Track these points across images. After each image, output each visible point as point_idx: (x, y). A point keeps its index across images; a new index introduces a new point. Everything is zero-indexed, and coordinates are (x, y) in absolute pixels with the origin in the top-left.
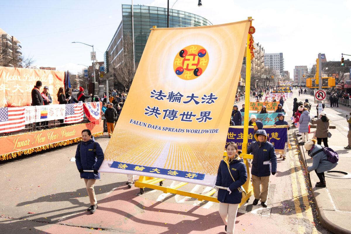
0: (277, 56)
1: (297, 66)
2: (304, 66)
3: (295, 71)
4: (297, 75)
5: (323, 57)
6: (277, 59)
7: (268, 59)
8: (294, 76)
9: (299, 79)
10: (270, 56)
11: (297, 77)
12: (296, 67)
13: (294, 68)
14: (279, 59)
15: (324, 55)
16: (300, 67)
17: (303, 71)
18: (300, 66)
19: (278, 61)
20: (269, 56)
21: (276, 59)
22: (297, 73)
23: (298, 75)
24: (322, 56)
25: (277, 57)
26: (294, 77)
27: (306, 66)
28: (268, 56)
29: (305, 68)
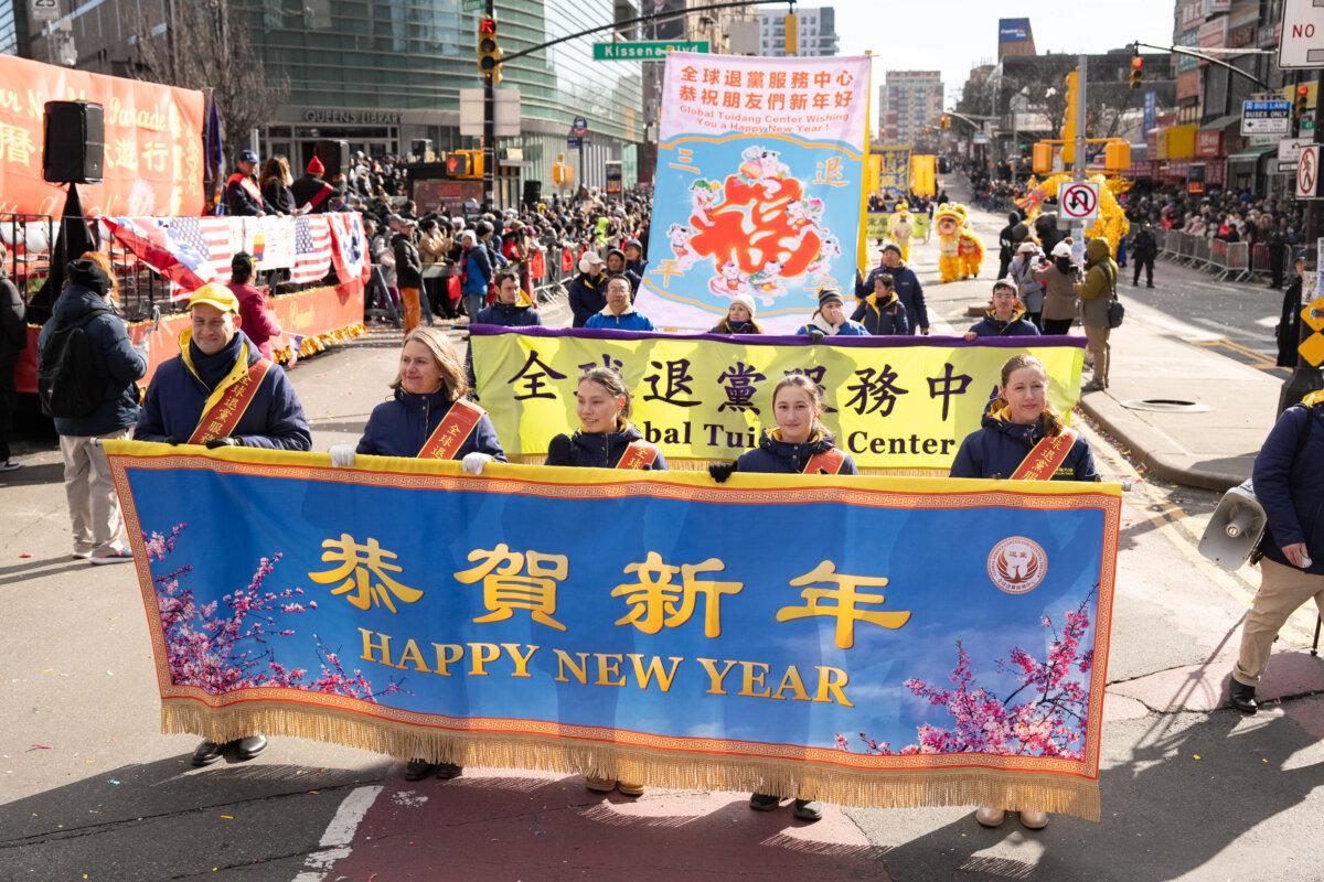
0: (808, 21)
1: (898, 70)
2: (928, 73)
3: (888, 93)
4: (895, 112)
5: (1020, 34)
6: (809, 38)
7: (766, 35)
8: (881, 119)
9: (905, 133)
10: (776, 23)
11: (894, 126)
12: (889, 74)
13: (884, 83)
14: (818, 39)
15: (1024, 24)
16: (909, 78)
17: (922, 95)
18: (906, 74)
19: (813, 46)
20: (771, 20)
21: (804, 34)
22: (895, 105)
23: (900, 115)
24: (1014, 32)
25: (809, 26)
26: (882, 126)
27: (937, 73)
28: (766, 21)
29: (931, 82)
